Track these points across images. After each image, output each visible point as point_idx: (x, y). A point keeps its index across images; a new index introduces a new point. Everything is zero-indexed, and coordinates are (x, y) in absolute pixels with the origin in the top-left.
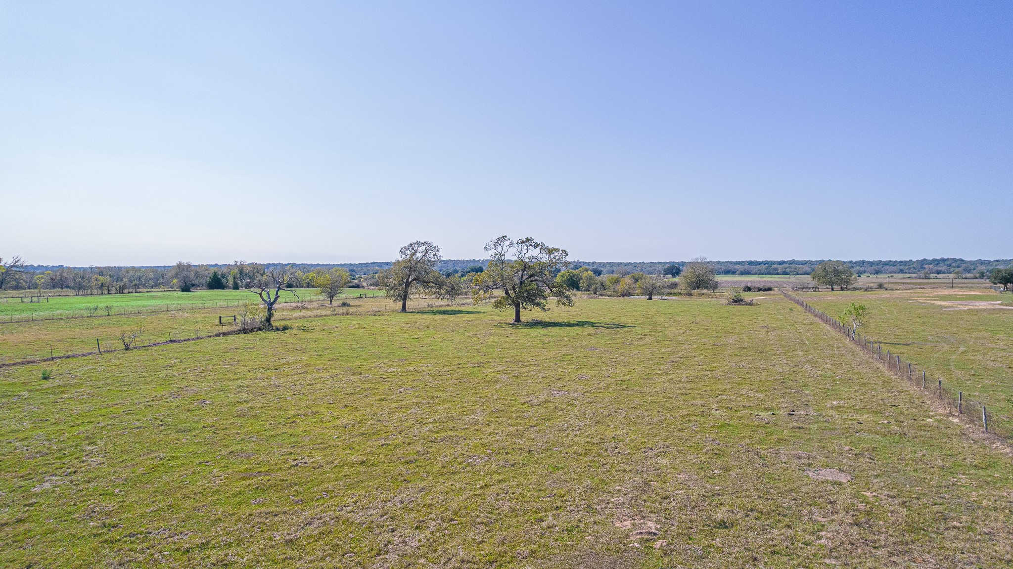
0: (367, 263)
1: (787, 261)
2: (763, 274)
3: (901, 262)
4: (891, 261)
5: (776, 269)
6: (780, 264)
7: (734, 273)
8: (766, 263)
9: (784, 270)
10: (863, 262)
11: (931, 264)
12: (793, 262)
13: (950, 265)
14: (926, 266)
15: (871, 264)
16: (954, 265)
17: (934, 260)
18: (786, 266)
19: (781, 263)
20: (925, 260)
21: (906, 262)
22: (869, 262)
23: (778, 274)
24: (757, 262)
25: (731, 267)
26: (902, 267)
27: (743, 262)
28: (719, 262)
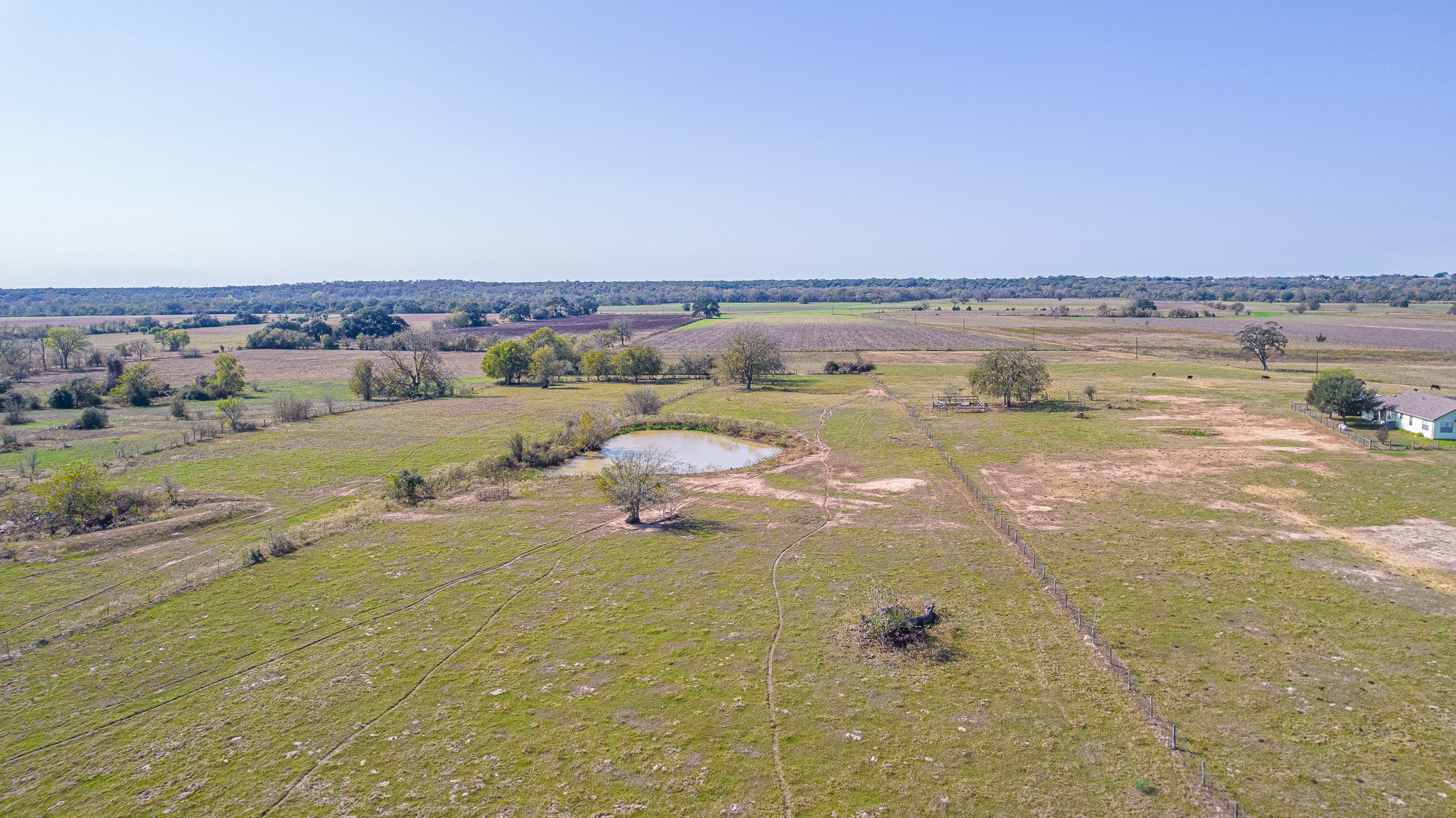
0: (215, 288)
1: (866, 280)
2: (834, 301)
3: (1011, 281)
4: (998, 279)
5: (852, 294)
6: (856, 285)
7: (794, 300)
8: (837, 283)
9: (863, 295)
10: (965, 281)
11: (1048, 284)
12: (873, 282)
13: (1070, 286)
14: (1042, 287)
15: (976, 283)
16: (1075, 285)
17: (1051, 278)
18: (865, 287)
19: (858, 283)
20: (1040, 278)
21: (1017, 280)
22: (972, 282)
23: (855, 301)
24: (825, 281)
25: (790, 291)
26: (1013, 289)
27: (807, 281)
28: (772, 282)
